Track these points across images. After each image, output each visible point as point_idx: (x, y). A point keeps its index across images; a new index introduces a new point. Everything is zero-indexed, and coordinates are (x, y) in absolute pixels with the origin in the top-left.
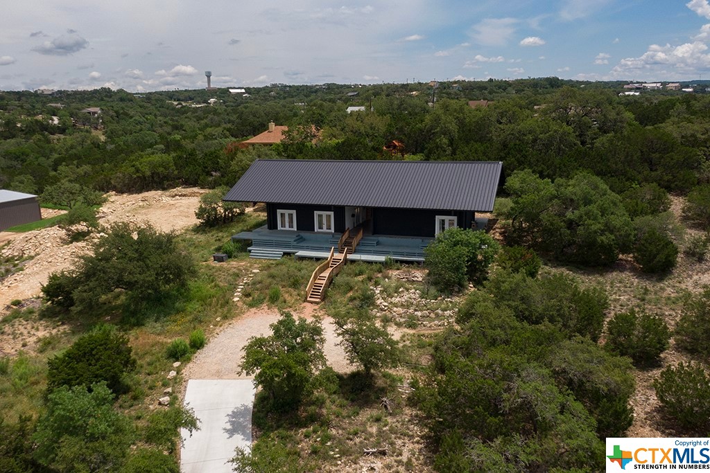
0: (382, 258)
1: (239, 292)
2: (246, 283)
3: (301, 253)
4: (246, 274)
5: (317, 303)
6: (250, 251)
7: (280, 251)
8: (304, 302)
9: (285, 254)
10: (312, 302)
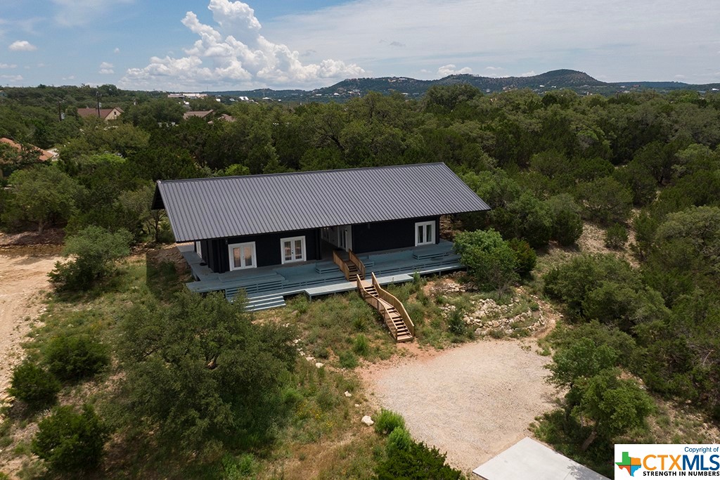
0: (407, 276)
1: (307, 356)
5: (411, 340)
7: (277, 296)
8: (396, 343)
10: (404, 341)
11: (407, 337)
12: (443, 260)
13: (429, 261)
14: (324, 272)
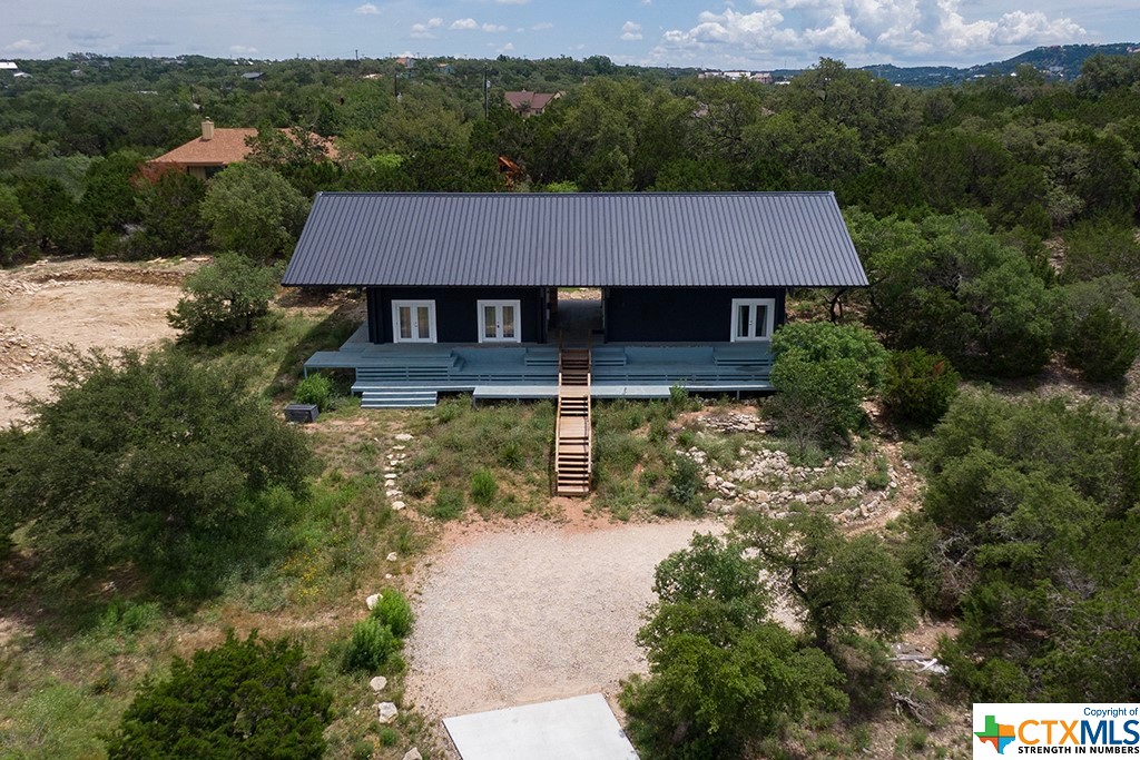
0: (663, 390)
1: (392, 488)
2: (398, 466)
3: (482, 390)
4: (388, 446)
5: (583, 496)
6: (359, 394)
7: (428, 391)
8: (552, 496)
9: (441, 394)
10: (569, 496)
11: (580, 490)
12: (759, 372)
13: (732, 370)
14: (531, 364)
